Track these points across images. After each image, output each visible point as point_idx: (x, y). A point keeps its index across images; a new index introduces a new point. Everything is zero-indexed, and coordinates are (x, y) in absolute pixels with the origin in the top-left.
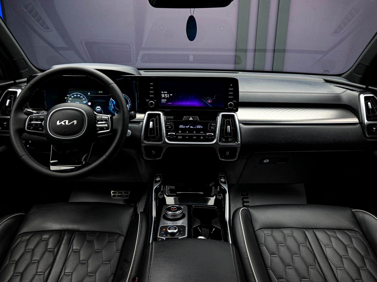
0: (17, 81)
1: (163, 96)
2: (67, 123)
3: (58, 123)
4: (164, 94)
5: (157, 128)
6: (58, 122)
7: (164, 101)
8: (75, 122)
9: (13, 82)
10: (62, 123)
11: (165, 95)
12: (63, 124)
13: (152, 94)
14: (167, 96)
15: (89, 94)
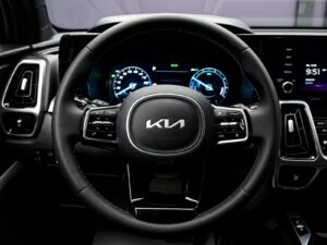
0: (35, 46)
1: (308, 72)
2: (166, 125)
3: (149, 125)
4: (312, 68)
5: (302, 131)
6: (148, 123)
7: (309, 81)
8: (182, 123)
9: (28, 47)
10: (157, 124)
11: (312, 70)
12: (159, 126)
13: (288, 68)
14: (316, 72)
15: (154, 68)
